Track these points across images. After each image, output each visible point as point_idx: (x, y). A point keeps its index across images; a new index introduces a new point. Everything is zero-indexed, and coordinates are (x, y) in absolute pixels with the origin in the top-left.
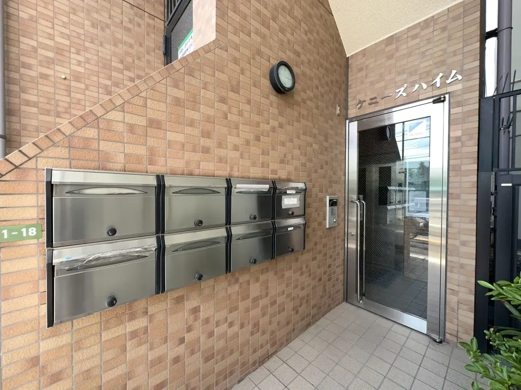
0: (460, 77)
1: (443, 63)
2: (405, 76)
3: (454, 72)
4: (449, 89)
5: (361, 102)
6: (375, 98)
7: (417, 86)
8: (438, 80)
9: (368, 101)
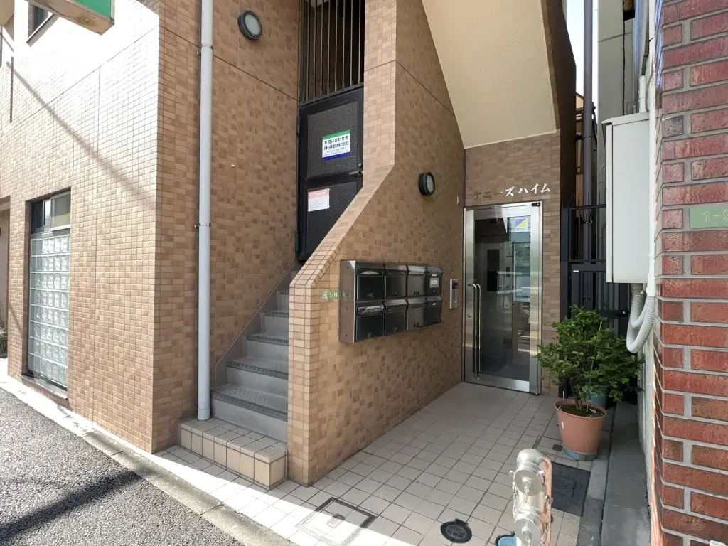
0: (549, 190)
1: (538, 176)
2: (512, 179)
3: (545, 185)
4: (543, 197)
5: (477, 194)
6: (489, 193)
7: (521, 190)
8: (535, 188)
9: (483, 194)
